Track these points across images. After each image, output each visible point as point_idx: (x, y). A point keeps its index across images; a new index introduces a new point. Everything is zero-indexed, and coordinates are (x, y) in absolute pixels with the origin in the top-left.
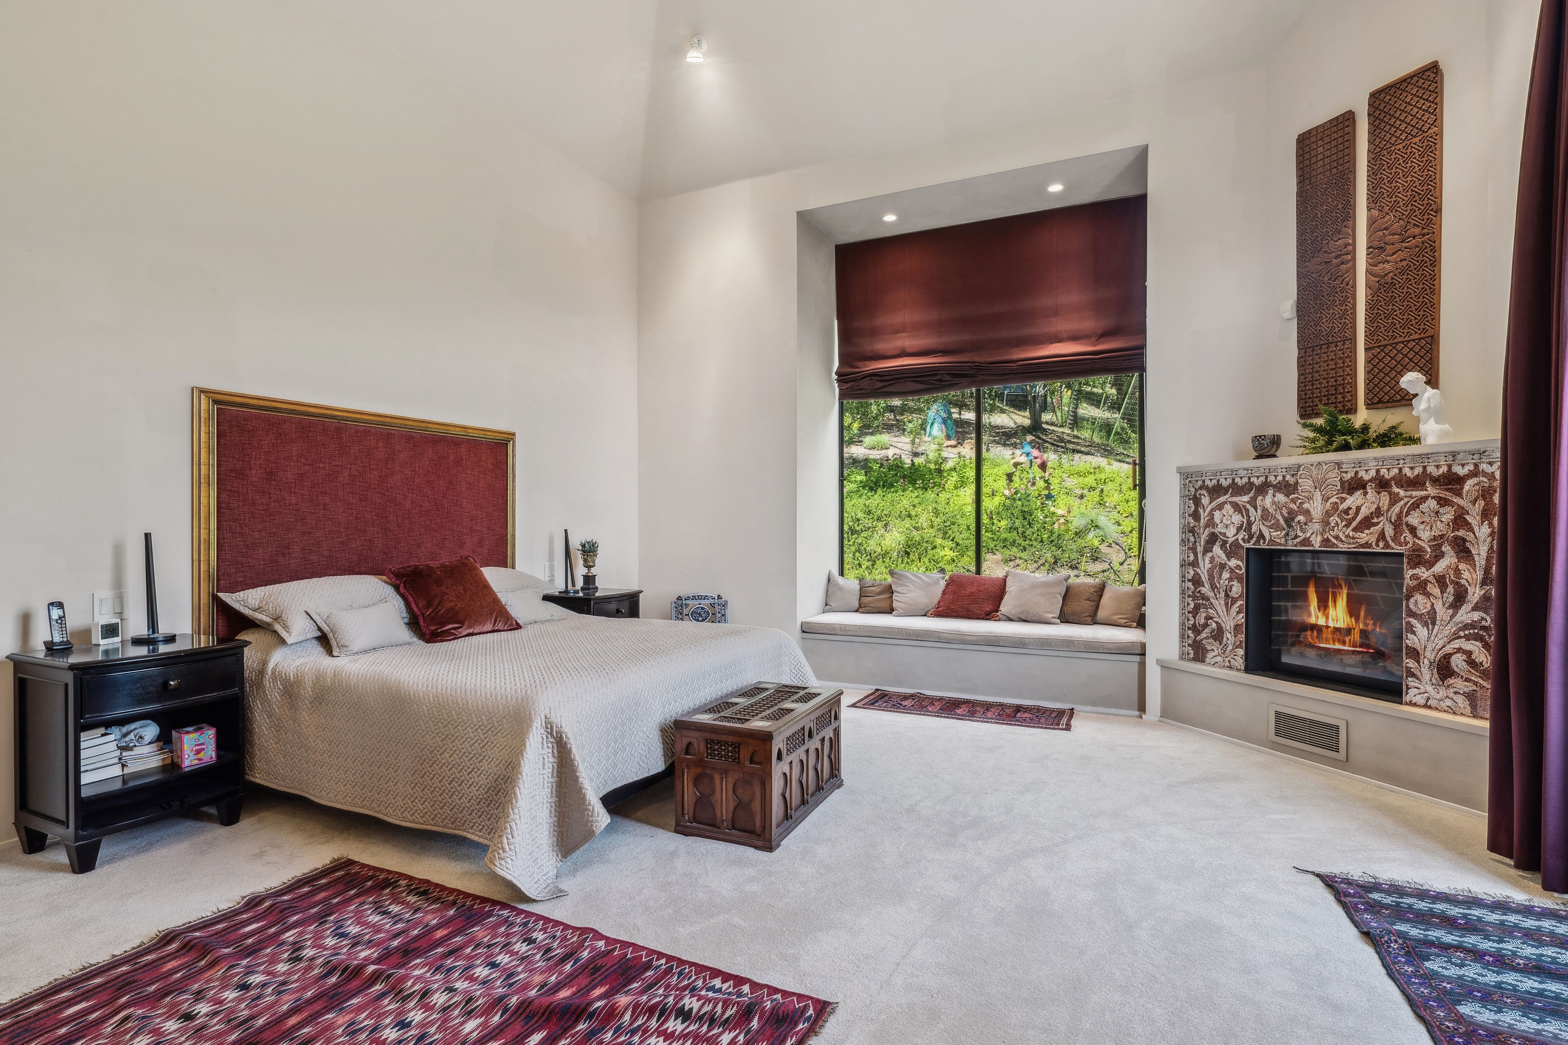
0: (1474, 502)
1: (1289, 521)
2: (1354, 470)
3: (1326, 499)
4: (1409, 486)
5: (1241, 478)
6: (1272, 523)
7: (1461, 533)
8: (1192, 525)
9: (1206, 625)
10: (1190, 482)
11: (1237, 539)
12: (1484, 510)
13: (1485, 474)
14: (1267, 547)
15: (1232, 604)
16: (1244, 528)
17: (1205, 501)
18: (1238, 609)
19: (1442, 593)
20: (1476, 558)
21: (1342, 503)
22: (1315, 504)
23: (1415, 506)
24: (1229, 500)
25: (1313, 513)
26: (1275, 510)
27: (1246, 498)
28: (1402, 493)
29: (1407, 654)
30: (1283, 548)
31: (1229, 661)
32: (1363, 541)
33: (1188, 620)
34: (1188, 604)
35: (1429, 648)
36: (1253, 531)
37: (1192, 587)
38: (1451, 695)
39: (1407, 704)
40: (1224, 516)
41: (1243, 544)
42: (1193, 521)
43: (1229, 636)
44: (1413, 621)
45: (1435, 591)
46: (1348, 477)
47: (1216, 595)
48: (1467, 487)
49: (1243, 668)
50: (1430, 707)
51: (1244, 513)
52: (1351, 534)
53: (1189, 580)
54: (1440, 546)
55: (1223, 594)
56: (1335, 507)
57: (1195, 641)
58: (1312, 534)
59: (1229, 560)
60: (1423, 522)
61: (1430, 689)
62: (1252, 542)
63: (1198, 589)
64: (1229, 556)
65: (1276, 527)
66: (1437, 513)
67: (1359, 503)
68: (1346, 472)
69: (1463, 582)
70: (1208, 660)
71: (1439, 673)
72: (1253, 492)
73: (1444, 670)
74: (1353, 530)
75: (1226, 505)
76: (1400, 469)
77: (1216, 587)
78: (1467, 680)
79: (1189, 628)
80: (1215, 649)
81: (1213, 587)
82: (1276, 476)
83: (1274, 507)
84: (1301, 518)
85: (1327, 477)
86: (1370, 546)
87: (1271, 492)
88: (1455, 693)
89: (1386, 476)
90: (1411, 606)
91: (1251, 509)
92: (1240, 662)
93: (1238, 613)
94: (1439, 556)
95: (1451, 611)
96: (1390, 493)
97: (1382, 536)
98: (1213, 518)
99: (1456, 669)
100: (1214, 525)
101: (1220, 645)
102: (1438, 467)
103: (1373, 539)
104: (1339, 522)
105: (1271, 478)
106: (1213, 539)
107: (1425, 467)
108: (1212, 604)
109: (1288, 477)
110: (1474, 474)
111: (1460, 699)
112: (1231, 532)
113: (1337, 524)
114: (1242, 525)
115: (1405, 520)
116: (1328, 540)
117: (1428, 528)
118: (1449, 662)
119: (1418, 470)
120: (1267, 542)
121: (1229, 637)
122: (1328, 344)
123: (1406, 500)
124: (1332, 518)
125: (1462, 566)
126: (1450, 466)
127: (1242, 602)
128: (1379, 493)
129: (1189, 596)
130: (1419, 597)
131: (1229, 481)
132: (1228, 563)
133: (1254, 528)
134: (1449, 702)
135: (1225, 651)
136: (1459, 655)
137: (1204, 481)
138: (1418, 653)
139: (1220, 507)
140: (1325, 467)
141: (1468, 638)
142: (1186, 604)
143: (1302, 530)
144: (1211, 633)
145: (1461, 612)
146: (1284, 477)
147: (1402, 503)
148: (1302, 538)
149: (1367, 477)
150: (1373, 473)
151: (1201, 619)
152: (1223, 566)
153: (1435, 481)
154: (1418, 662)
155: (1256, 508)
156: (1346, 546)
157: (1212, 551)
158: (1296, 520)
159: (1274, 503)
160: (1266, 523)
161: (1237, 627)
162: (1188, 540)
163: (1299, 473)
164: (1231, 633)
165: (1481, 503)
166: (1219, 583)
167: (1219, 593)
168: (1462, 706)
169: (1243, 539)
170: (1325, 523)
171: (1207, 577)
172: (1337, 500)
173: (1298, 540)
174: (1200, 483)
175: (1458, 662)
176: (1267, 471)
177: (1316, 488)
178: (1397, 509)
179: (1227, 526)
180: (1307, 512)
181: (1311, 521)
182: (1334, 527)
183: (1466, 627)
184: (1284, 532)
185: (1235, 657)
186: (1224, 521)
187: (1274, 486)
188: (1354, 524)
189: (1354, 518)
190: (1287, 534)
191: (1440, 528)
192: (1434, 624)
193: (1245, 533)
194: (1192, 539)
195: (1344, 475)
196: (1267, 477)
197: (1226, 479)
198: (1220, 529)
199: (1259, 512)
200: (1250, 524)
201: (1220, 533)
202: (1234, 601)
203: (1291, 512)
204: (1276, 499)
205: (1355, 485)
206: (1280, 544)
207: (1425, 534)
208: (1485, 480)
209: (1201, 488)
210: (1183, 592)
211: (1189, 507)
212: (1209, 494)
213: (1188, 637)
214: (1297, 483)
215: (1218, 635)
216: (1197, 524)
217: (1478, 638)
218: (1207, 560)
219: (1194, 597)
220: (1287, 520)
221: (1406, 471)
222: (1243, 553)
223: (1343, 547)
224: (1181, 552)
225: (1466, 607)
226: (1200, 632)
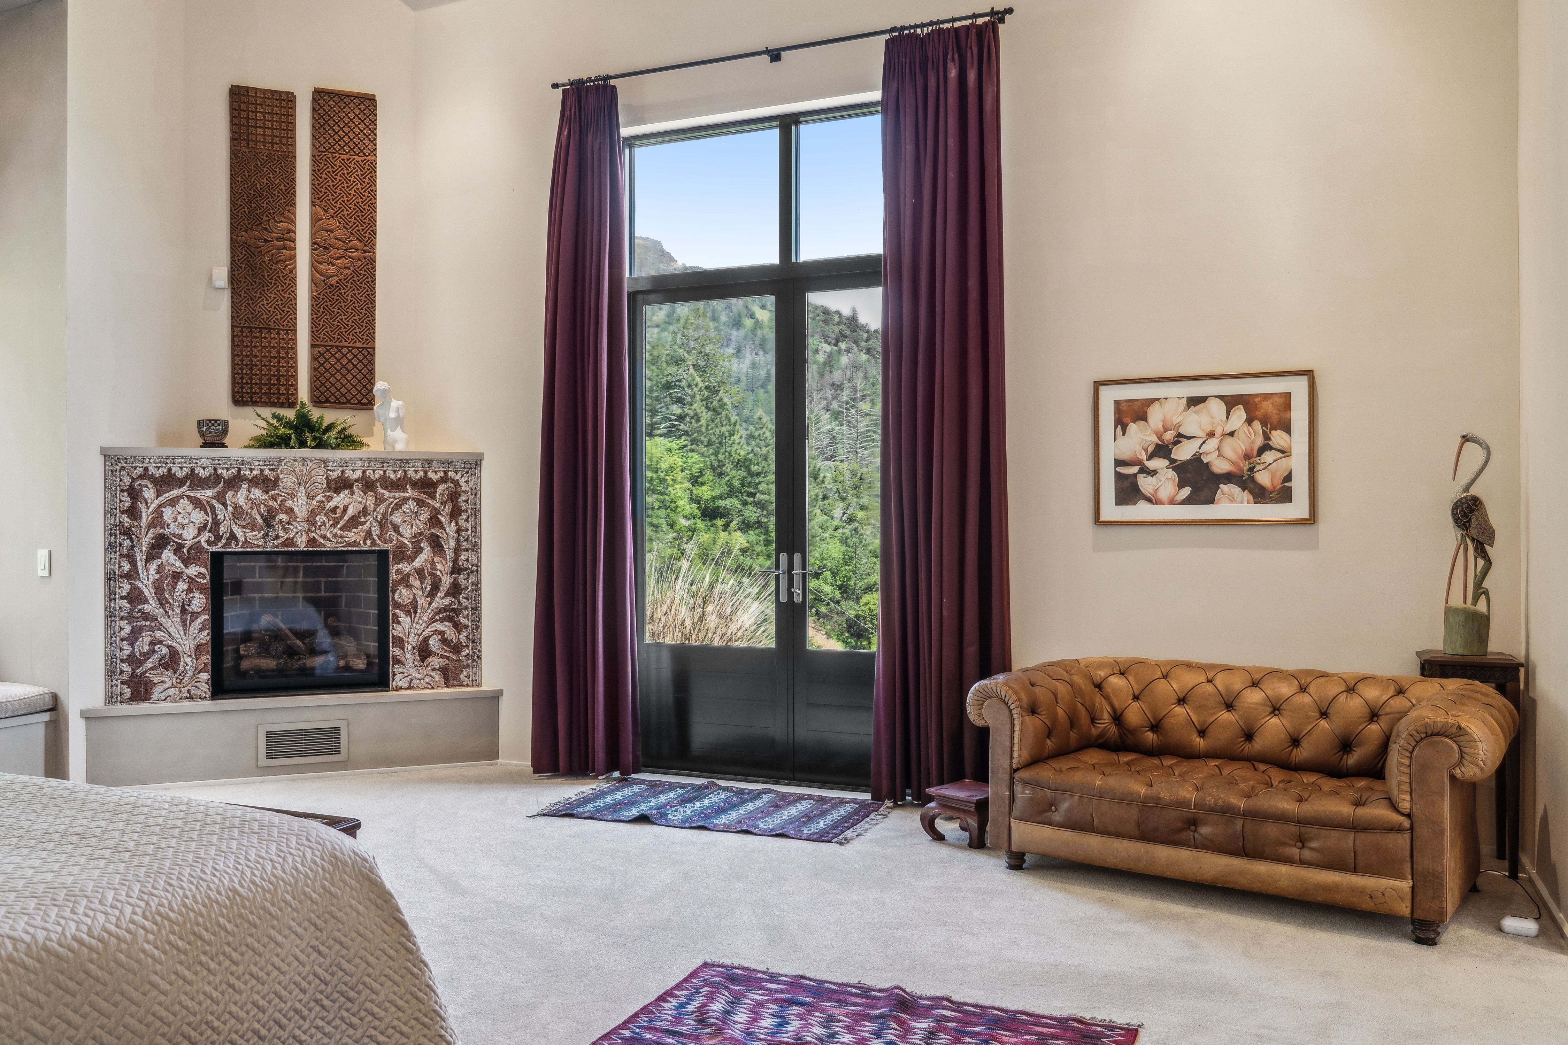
0: (444, 504)
1: (268, 520)
2: (341, 469)
3: (311, 497)
4: (392, 487)
5: (204, 468)
6: (247, 522)
7: (435, 531)
8: (126, 524)
9: (152, 652)
10: (123, 468)
11: (200, 542)
12: (452, 511)
13: (452, 481)
14: (241, 550)
15: (192, 621)
16: (208, 528)
17: (149, 493)
18: (201, 626)
19: (422, 583)
20: (447, 552)
21: (328, 501)
22: (300, 502)
23: (398, 506)
24: (187, 494)
25: (297, 511)
26: (251, 507)
27: (210, 493)
28: (386, 494)
29: (393, 643)
30: (261, 550)
31: (189, 691)
32: (351, 540)
33: (121, 649)
34: (121, 629)
35: (412, 635)
36: (221, 531)
37: (128, 606)
38: (429, 673)
39: (393, 690)
40: (180, 513)
41: (208, 547)
42: (128, 519)
43: (188, 660)
44: (399, 612)
45: (415, 581)
46: (334, 475)
47: (167, 612)
48: (439, 491)
49: (209, 694)
50: (413, 688)
51: (209, 511)
52: (339, 533)
53: (122, 598)
54: (419, 542)
55: (177, 611)
56: (321, 505)
57: (133, 675)
58: (296, 534)
59: (187, 567)
60: (405, 522)
61: (412, 671)
62: (220, 544)
63: (139, 608)
64: (186, 563)
65: (253, 526)
66: (417, 513)
67: (346, 502)
68: (333, 471)
69: (438, 572)
70: (155, 696)
71: (420, 656)
72: (221, 485)
73: (424, 652)
74: (341, 529)
75: (182, 501)
76: (385, 472)
77: (168, 602)
78: (442, 657)
79: (122, 661)
80: (167, 680)
81: (162, 602)
82: (251, 469)
83: (250, 504)
84: (283, 517)
85: (312, 474)
86: (358, 545)
87: (245, 486)
88: (433, 670)
89: (372, 477)
90: (397, 598)
91: (219, 507)
92: (204, 688)
93: (201, 630)
94: (418, 551)
95: (429, 599)
96: (376, 494)
97: (369, 534)
98: (161, 516)
99: (433, 649)
100: (163, 525)
101: (175, 673)
102: (416, 472)
103: (360, 538)
104: (326, 521)
105: (245, 472)
106: (161, 542)
107: (405, 472)
108: (161, 624)
109: (267, 472)
110: (444, 480)
111: (437, 675)
112: (189, 534)
113: (324, 523)
114: (205, 526)
115: (390, 519)
116: (314, 540)
117: (409, 526)
118: (428, 644)
119: (400, 474)
120: (241, 543)
121: (187, 662)
123: (390, 500)
124: (318, 517)
125: (437, 559)
126: (426, 472)
127: (206, 617)
128: (365, 493)
129: (122, 618)
130: (403, 590)
131: (186, 471)
132: (186, 571)
133: (223, 528)
134: (428, 679)
135: (181, 680)
136: (435, 636)
137: (146, 469)
138: (403, 641)
139: (173, 502)
140: (310, 464)
141: (441, 620)
142: (117, 630)
143: (285, 530)
144: (160, 660)
145: (436, 599)
146: (262, 471)
147: (387, 503)
148: (284, 538)
149: (353, 477)
150: (359, 473)
151: (143, 644)
152: (176, 576)
153: (415, 484)
154: (403, 649)
155: (225, 505)
156: (334, 545)
157: (160, 558)
158: (277, 519)
159: (249, 499)
160: (239, 523)
161: (198, 648)
162: (121, 544)
163: (281, 468)
164: (190, 656)
165: (449, 505)
166: (172, 596)
167: (172, 609)
168: (437, 680)
169: (208, 542)
170: (311, 521)
171: (152, 590)
172: (324, 499)
173: (280, 540)
174: (139, 471)
175: (434, 643)
176: (240, 463)
177: (300, 485)
178: (382, 508)
179: (183, 526)
180: (290, 511)
181: (295, 520)
182: (320, 526)
183: (440, 611)
184: (262, 533)
185: (198, 684)
186: (180, 519)
187: (250, 481)
188: (342, 523)
189: (342, 517)
190: (267, 535)
191: (419, 526)
192: (415, 612)
193: (210, 534)
194: (127, 543)
195: (331, 473)
196: (239, 469)
197: (181, 468)
198: (173, 529)
199: (230, 509)
200: (216, 523)
201: (173, 535)
202: (195, 616)
203: (270, 510)
204: (251, 495)
205: (341, 485)
206: (258, 546)
207: (406, 532)
208: (452, 485)
209: (141, 477)
210: (110, 616)
211: (121, 501)
212: (156, 485)
213: (122, 672)
214: (277, 479)
215: (171, 662)
216: (135, 523)
217: (449, 619)
218: (152, 569)
219: (130, 618)
220: (265, 519)
221: (390, 473)
222: (206, 558)
223: (330, 547)
224: (108, 561)
225: (440, 594)
226: (141, 663)
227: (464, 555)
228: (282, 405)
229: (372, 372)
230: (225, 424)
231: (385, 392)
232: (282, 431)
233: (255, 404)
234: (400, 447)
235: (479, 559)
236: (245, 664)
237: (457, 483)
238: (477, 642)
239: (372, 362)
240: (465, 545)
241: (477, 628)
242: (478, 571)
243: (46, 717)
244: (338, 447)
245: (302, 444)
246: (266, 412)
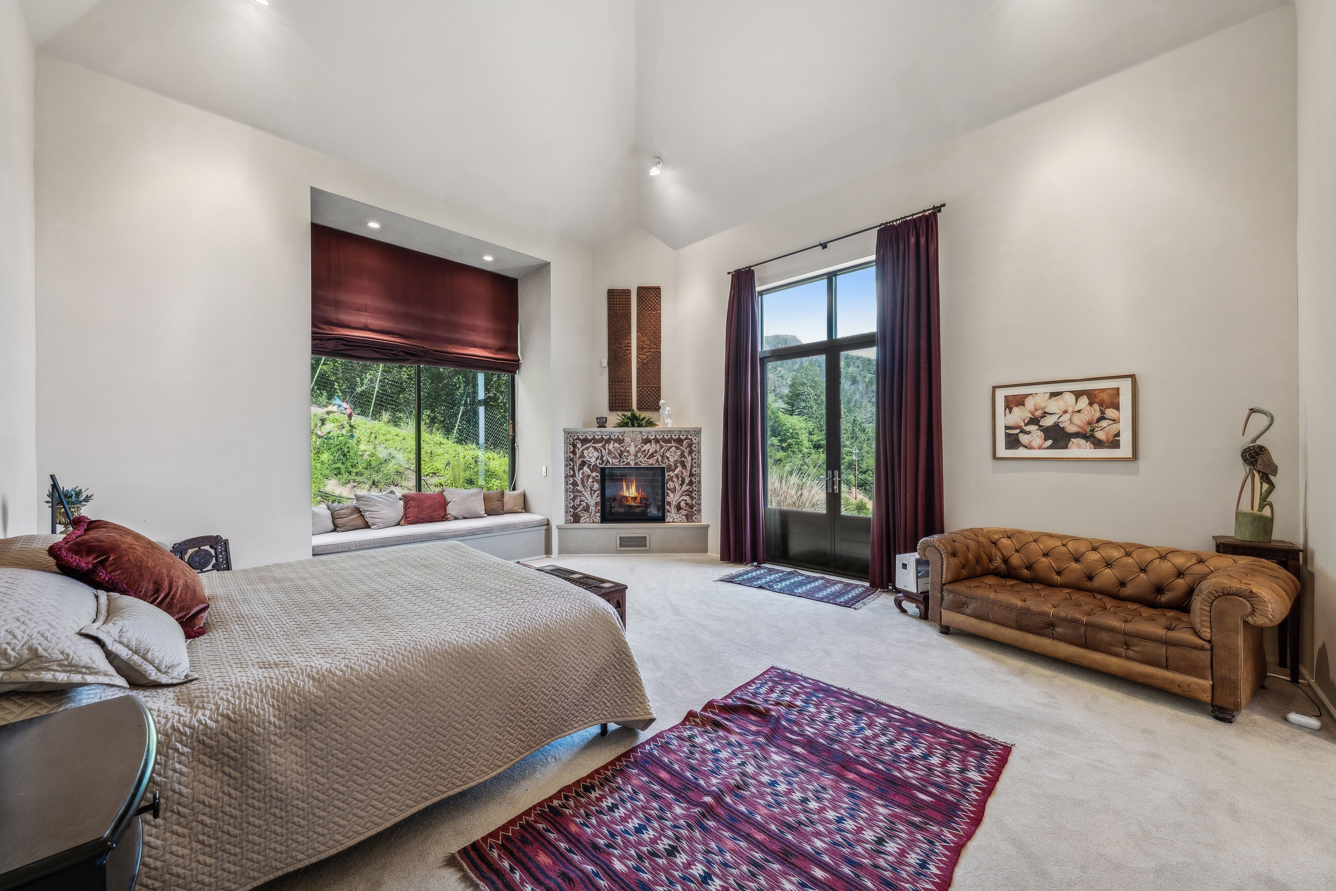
0: (687, 448)
1: (620, 455)
2: (647, 435)
3: (636, 446)
4: (666, 442)
5: (598, 436)
6: (613, 456)
7: (683, 459)
8: (572, 457)
9: (581, 505)
10: (570, 436)
11: (596, 463)
12: (690, 451)
13: (689, 439)
14: (611, 467)
15: (594, 493)
16: (600, 458)
17: (579, 445)
18: (597, 495)
19: (678, 480)
20: (688, 468)
22: (632, 448)
23: (668, 450)
24: (592, 445)
25: (631, 452)
27: (600, 445)
28: (664, 445)
29: (667, 504)
30: (618, 467)
31: (593, 520)
32: (651, 463)
33: (570, 503)
35: (674, 501)
36: (604, 460)
37: (572, 487)
38: (681, 516)
39: (667, 523)
40: (590, 453)
41: (599, 466)
42: (572, 455)
44: (669, 492)
45: (675, 480)
46: (644, 438)
47: (585, 490)
48: (684, 443)
49: (600, 521)
50: (674, 522)
51: (600, 452)
52: (646, 460)
53: (570, 484)
54: (677, 464)
55: (589, 489)
56: (640, 449)
57: (574, 513)
58: (631, 461)
60: (671, 456)
61: (674, 515)
62: (604, 465)
63: (576, 488)
64: (592, 472)
65: (615, 458)
66: (676, 452)
67: (649, 448)
68: (644, 436)
69: (684, 476)
70: (581, 521)
71: (677, 509)
72: (604, 442)
73: (679, 508)
75: (590, 448)
76: (663, 436)
77: (586, 486)
78: (685, 510)
79: (570, 508)
80: (586, 515)
81: (584, 486)
82: (615, 436)
83: (614, 449)
84: (626, 454)
85: (636, 437)
86: (653, 465)
87: (612, 442)
89: (659, 438)
90: (668, 486)
91: (603, 450)
92: (598, 519)
93: (597, 497)
94: (676, 467)
95: (680, 487)
96: (660, 445)
97: (657, 460)
98: (583, 454)
99: (682, 507)
100: (584, 457)
101: (588, 513)
102: (676, 436)
103: (654, 462)
105: (612, 436)
106: (583, 464)
107: (671, 436)
108: (583, 494)
109: (620, 437)
110: (686, 439)
111: (683, 517)
112: (593, 460)
113: (641, 456)
114: (598, 458)
115: (665, 455)
116: (637, 463)
117: (673, 458)
118: (680, 505)
119: (669, 436)
120: (611, 464)
121: (592, 508)
122: (622, 382)
123: (665, 447)
124: (638, 454)
125: (683, 471)
126: (679, 436)
127: (599, 492)
128: (656, 444)
129: (570, 492)
130: (670, 483)
131: (592, 437)
132: (592, 475)
133: (604, 458)
134: (680, 519)
135: (590, 516)
136: (683, 502)
137: (578, 436)
138: (670, 503)
139: (587, 449)
140: (635, 433)
141: (685, 495)
142: (569, 496)
143: (626, 459)
144: (583, 508)
145: (683, 487)
146: (618, 436)
148: (626, 462)
149: (652, 438)
150: (654, 437)
151: (577, 502)
152: (589, 476)
153: (675, 440)
154: (671, 506)
155: (605, 449)
157: (583, 470)
158: (624, 455)
160: (610, 456)
161: (596, 504)
162: (570, 465)
163: (625, 435)
165: (689, 449)
166: (587, 484)
167: (587, 489)
168: (684, 519)
169: (600, 464)
170: (636, 456)
171: (580, 482)
172: (641, 447)
174: (576, 437)
175: (683, 504)
176: (611, 433)
177: (632, 441)
178: (662, 450)
179: (591, 458)
180: (628, 451)
181: (630, 455)
182: (639, 458)
183: (685, 491)
184: (618, 460)
185: (596, 517)
186: (590, 455)
187: (614, 440)
188: (647, 456)
189: (647, 454)
190: (620, 461)
191: (676, 457)
192: (675, 492)
193: (600, 461)
194: (572, 464)
196: (610, 436)
197: (590, 436)
198: (587, 459)
199: (607, 451)
200: (602, 456)
201: (588, 461)
202: (595, 491)
203: (621, 451)
204: (615, 446)
205: (647, 441)
206: (617, 465)
207: (672, 460)
208: (689, 441)
209: (577, 439)
210: (566, 491)
211: (570, 448)
212: (581, 442)
213: (570, 512)
214: (624, 439)
215: (587, 509)
216: (575, 457)
217: (688, 495)
218: (580, 474)
219: (573, 492)
220: (619, 455)
221: (665, 436)
222: (599, 470)
223: (643, 466)
224: (565, 471)
225: (685, 485)
226: (577, 509)
227: (694, 469)
228: (627, 411)
229: (660, 396)
230: (606, 418)
231: (663, 404)
232: (626, 420)
233: (617, 410)
234: (669, 426)
235: (700, 470)
236: (613, 510)
237: (691, 440)
238: (700, 504)
239: (659, 392)
240: (695, 465)
241: (700, 499)
242: (700, 476)
243: (545, 527)
244: (646, 426)
245: (633, 426)
246: (620, 413)
